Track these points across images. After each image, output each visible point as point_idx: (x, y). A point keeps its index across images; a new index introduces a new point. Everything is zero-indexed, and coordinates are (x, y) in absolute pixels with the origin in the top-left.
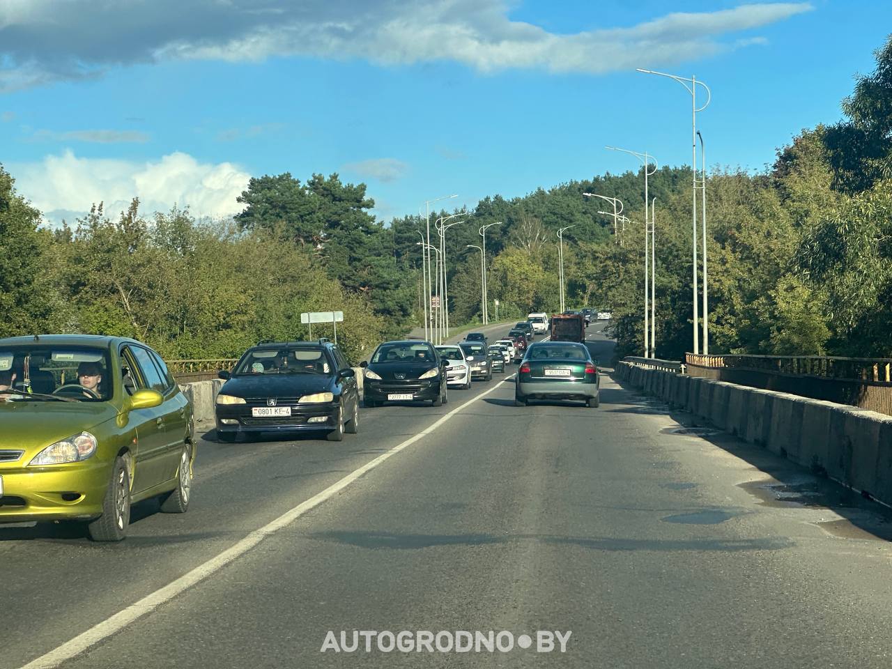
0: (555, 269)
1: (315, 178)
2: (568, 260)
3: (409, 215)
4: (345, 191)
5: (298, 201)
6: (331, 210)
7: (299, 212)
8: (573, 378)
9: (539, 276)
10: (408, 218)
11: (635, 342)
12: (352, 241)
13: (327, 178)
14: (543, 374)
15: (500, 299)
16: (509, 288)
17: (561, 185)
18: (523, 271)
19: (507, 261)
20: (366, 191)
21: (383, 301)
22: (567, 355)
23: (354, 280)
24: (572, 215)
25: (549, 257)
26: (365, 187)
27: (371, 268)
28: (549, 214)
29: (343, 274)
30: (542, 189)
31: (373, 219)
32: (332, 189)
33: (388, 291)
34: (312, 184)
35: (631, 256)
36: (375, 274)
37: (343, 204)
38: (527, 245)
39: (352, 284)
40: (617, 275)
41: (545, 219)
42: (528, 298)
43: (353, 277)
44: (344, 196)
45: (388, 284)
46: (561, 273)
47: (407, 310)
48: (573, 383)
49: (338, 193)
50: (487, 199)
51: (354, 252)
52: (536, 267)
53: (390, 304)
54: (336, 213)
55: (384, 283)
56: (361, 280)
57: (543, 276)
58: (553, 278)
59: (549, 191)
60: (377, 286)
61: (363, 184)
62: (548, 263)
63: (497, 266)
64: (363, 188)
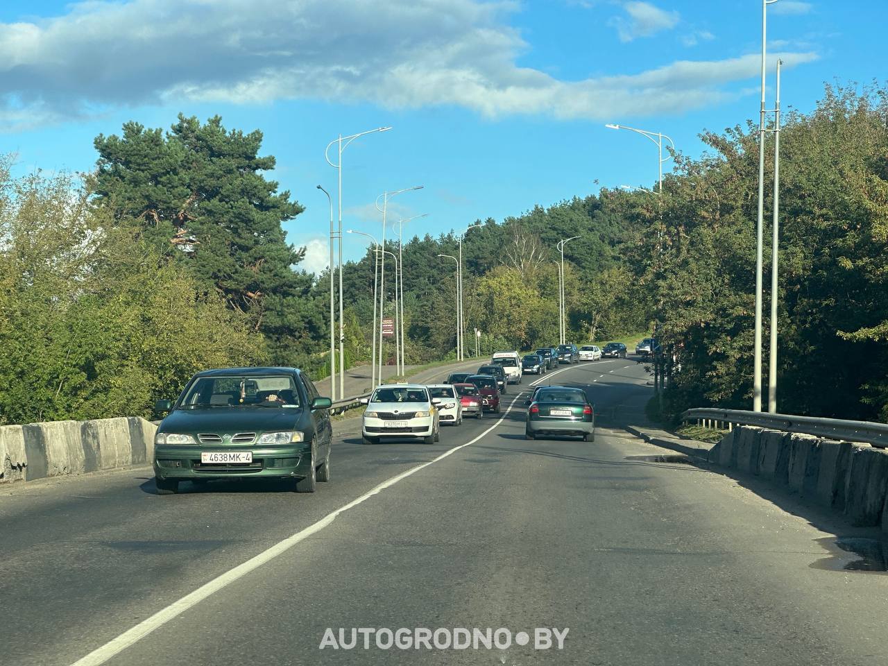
0: (553, 294)
1: (182, 121)
2: (570, 284)
3: (388, 240)
4: (228, 142)
5: (148, 151)
6: (204, 171)
7: (150, 169)
8: (573, 418)
9: (535, 302)
10: (388, 243)
11: (712, 377)
12: (235, 217)
13: (203, 123)
14: (548, 414)
15: (484, 330)
16: (496, 316)
17: (563, 202)
18: (514, 295)
19: (492, 282)
20: (261, 143)
21: (281, 314)
22: (568, 399)
23: (237, 280)
24: (576, 231)
25: (547, 279)
26: (262, 135)
27: (266, 261)
28: (548, 230)
29: (219, 271)
30: (539, 207)
31: (272, 187)
32: (209, 138)
33: (290, 298)
34: (178, 130)
35: (704, 213)
36: (271, 271)
37: (224, 161)
38: (520, 264)
39: (234, 287)
40: (674, 251)
41: (542, 235)
42: (520, 329)
43: (235, 276)
44: (226, 148)
45: (291, 286)
46: (562, 299)
47: (319, 328)
48: (573, 421)
49: (216, 143)
50: (478, 222)
51: (239, 236)
52: (530, 292)
53: (292, 319)
54: (212, 175)
55: (284, 285)
56: (248, 281)
57: (539, 302)
58: (552, 305)
59: (548, 210)
60: (275, 291)
61: (257, 132)
62: (546, 288)
63: (482, 289)
64: (257, 137)
